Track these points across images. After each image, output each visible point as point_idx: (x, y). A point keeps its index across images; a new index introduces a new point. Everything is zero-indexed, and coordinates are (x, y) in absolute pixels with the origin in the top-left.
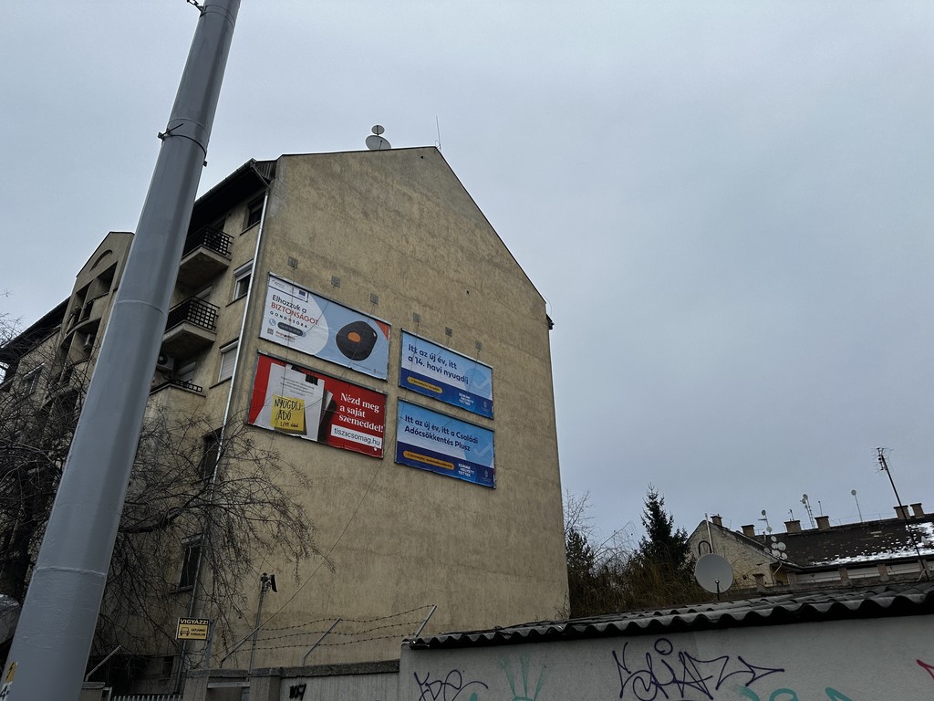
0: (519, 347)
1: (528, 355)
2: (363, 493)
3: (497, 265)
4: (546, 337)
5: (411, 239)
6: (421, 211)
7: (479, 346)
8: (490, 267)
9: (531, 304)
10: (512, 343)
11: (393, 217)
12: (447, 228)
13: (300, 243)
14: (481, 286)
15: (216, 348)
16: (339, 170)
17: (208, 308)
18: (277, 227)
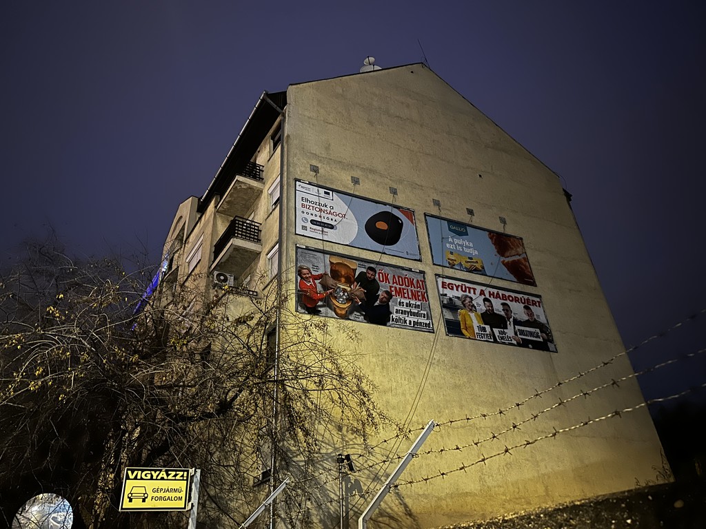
0: (543, 218)
1: (555, 225)
2: (423, 368)
4: (568, 206)
5: (416, 138)
6: (421, 114)
7: (503, 221)
8: (496, 152)
9: (544, 179)
10: (535, 215)
11: (396, 122)
12: (448, 125)
14: (492, 169)
15: (263, 256)
16: (341, 91)
17: (251, 224)
18: (294, 142)
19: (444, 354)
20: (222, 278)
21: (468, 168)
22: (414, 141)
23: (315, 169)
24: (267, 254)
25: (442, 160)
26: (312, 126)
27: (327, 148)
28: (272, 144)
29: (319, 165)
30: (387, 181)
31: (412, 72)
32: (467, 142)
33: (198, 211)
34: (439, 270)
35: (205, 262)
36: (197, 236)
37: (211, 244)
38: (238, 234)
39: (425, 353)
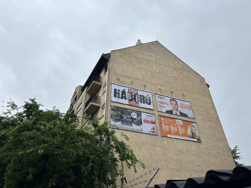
0: (198, 94)
1: (203, 96)
2: (152, 147)
3: (184, 70)
4: (208, 90)
5: (154, 67)
6: (156, 59)
7: (184, 96)
8: (182, 71)
9: (199, 80)
10: (196, 93)
11: (147, 62)
12: (165, 62)
13: (119, 73)
14: (180, 77)
15: (101, 108)
16: (128, 52)
17: (97, 97)
18: (112, 70)
19: (160, 142)
20: (87, 114)
21: (172, 77)
22: (153, 68)
23: (118, 79)
24: (102, 107)
25: (162, 74)
26: (118, 65)
27: (123, 72)
28: (105, 70)
29: (120, 78)
30: (143, 82)
31: (153, 44)
32: (172, 68)
33: (82, 91)
34: (160, 114)
35: (82, 109)
36: (81, 99)
37: (85, 103)
38: (93, 100)
39: (153, 142)
